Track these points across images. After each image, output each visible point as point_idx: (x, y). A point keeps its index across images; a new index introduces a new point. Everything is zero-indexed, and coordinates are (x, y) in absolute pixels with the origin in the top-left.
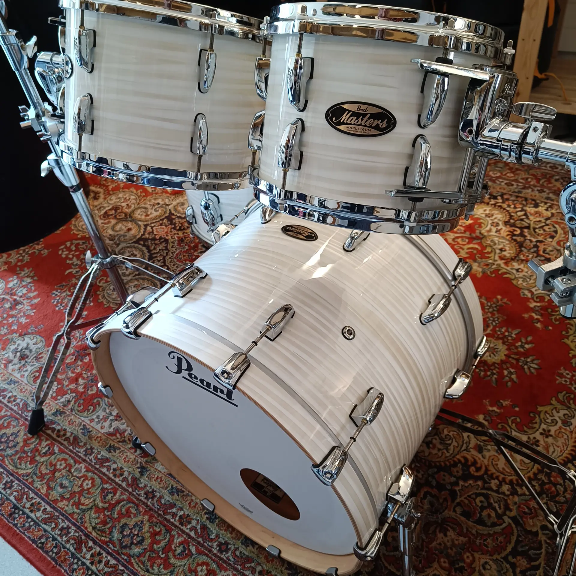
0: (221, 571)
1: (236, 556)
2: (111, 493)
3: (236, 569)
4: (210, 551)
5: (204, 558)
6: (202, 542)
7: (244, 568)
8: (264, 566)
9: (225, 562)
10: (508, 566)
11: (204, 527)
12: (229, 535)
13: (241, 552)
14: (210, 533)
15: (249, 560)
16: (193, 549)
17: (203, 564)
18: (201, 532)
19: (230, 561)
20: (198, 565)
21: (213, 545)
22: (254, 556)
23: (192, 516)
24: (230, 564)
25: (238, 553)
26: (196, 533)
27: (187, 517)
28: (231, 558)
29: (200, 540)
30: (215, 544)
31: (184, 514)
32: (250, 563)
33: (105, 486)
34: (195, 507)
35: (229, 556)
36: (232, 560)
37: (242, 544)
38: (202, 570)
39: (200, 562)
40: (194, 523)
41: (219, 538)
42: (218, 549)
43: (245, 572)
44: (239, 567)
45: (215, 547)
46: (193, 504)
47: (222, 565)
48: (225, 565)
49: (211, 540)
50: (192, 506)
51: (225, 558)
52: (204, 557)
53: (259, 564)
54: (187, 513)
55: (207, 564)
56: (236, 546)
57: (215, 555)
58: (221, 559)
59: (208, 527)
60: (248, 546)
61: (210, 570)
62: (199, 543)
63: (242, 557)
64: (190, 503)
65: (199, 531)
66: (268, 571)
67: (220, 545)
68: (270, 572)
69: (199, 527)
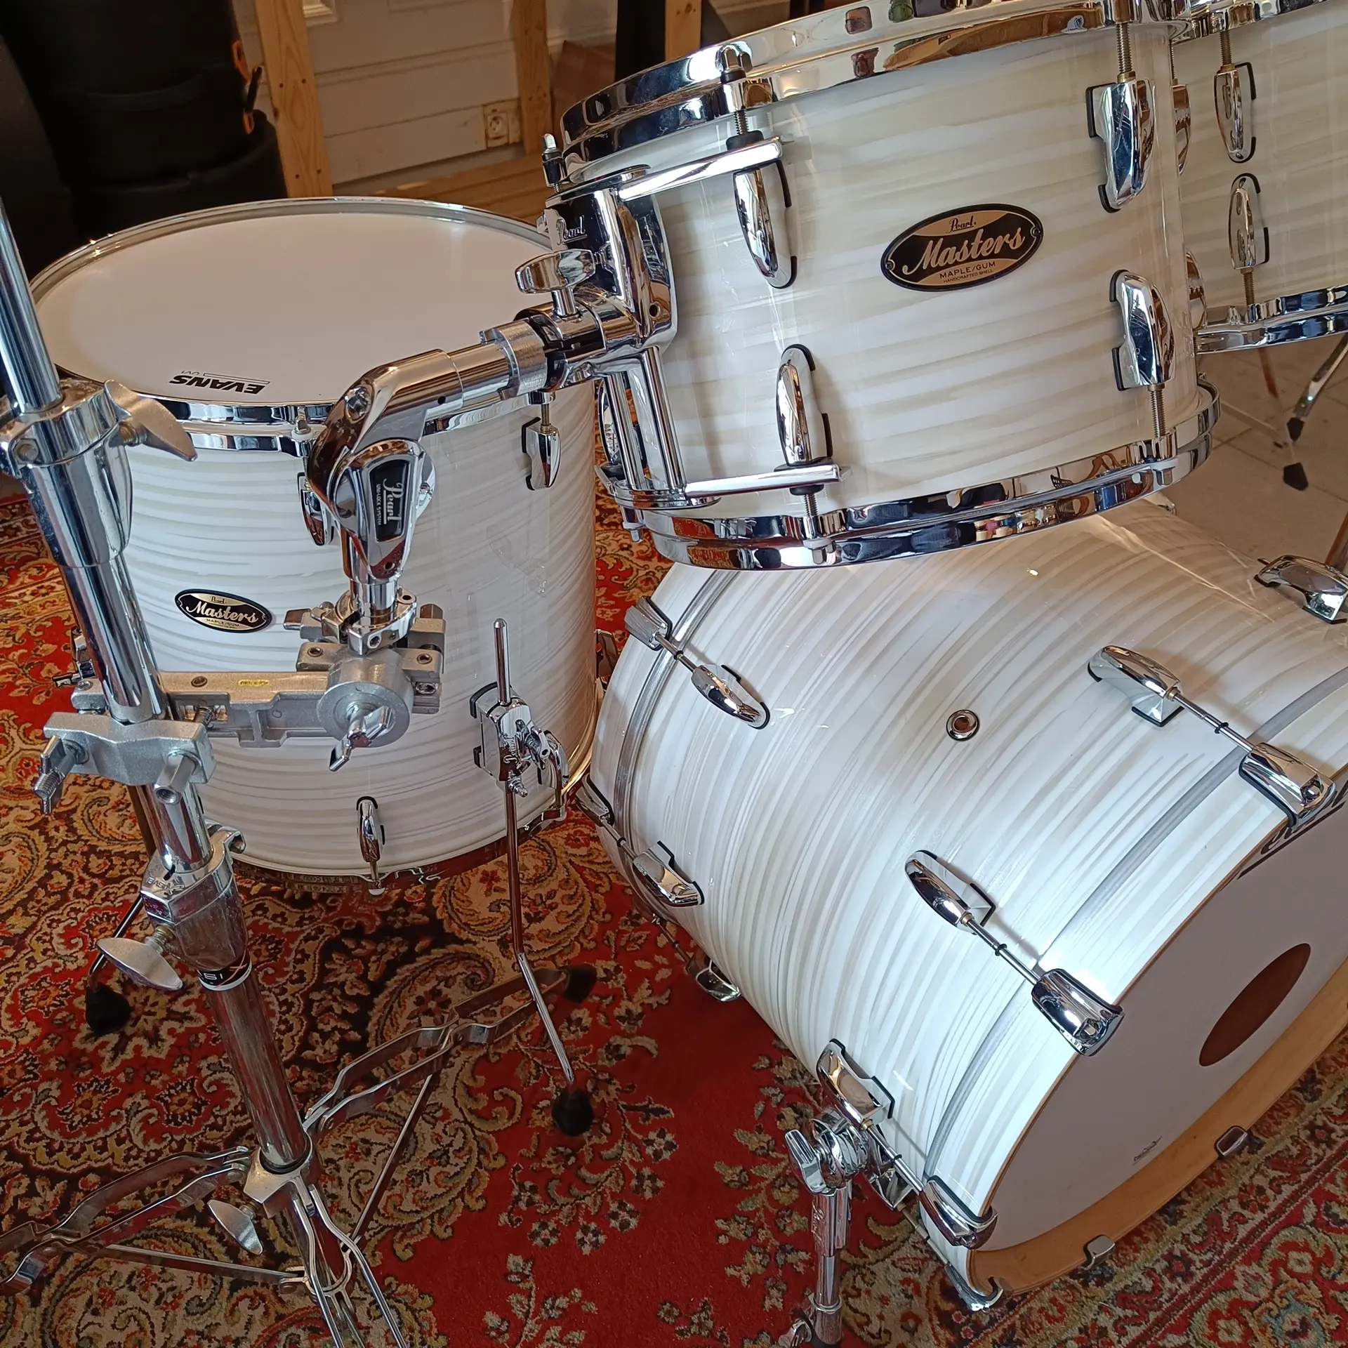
0: (1235, 1289)
1: (1201, 1245)
3: (1233, 1254)
4: (1183, 1299)
5: (1199, 1319)
6: (1159, 1313)
7: (1231, 1235)
8: (1230, 1193)
9: (1214, 1272)
11: (1123, 1298)
12: (1150, 1246)
13: (1194, 1232)
14: (1139, 1288)
15: (1213, 1220)
16: (1175, 1340)
17: (1212, 1323)
18: (1132, 1308)
19: (1212, 1260)
20: (1214, 1337)
21: (1170, 1290)
22: (1206, 1208)
23: (1087, 1321)
24: (1220, 1263)
25: (1196, 1239)
26: (1135, 1321)
27: (1087, 1334)
28: (1205, 1258)
29: (1152, 1316)
30: (1169, 1284)
31: (1078, 1340)
32: (1221, 1219)
34: (1061, 1309)
35: (1201, 1261)
36: (1210, 1255)
37: (1174, 1223)
38: (1229, 1332)
39: (1208, 1331)
40: (1104, 1320)
41: (1154, 1270)
42: (1179, 1280)
43: (1240, 1237)
44: (1228, 1246)
45: (1175, 1286)
46: (1053, 1311)
47: (1220, 1282)
48: (1221, 1276)
49: (1156, 1289)
50: (1057, 1315)
51: (1205, 1270)
52: (1197, 1317)
53: (1224, 1202)
54: (1076, 1333)
55: (1216, 1314)
56: (1179, 1239)
57: (1195, 1290)
58: (1206, 1279)
59: (1123, 1291)
60: (1182, 1212)
61: (1229, 1311)
62: (1159, 1322)
63: (1205, 1234)
64: (1048, 1318)
65: (1129, 1313)
66: (1241, 1190)
67: (1171, 1273)
68: (1244, 1185)
69: (1119, 1312)
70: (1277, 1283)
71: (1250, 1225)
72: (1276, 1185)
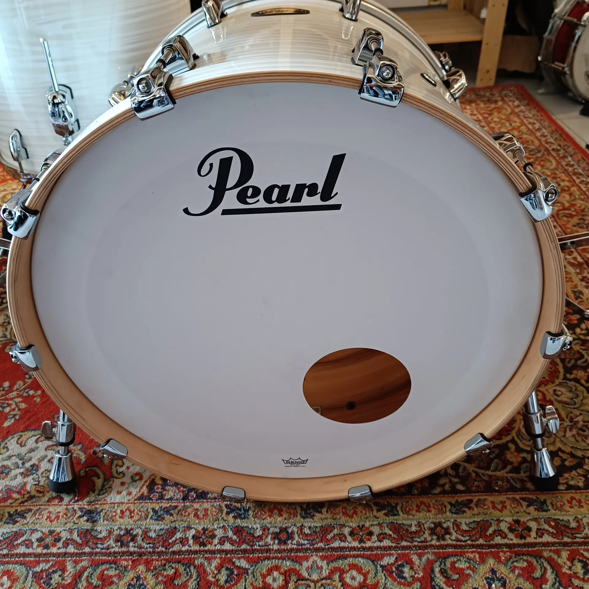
0: (301, 565)
1: (307, 535)
2: (54, 572)
3: (318, 550)
4: (268, 551)
5: (268, 564)
6: (248, 547)
7: (328, 541)
8: (351, 524)
9: (298, 550)
10: (573, 383)
11: (238, 530)
12: (279, 519)
13: (310, 528)
14: (252, 532)
15: (326, 530)
16: (243, 563)
17: (270, 571)
18: (238, 537)
19: (304, 545)
20: (264, 576)
21: (266, 543)
22: (329, 522)
23: (210, 527)
24: (307, 549)
25: (307, 531)
26: (232, 542)
27: (204, 533)
28: (302, 541)
29: (244, 546)
30: (269, 540)
31: (197, 531)
32: (331, 531)
33: (38, 569)
34: (206, 515)
35: (298, 542)
36: (306, 542)
37: (304, 518)
38: (274, 580)
39: (264, 571)
40: (219, 533)
41: (269, 529)
42: (276, 542)
43: (332, 545)
44: (321, 545)
45: (272, 542)
46: (200, 514)
47: (296, 557)
48: (301, 554)
49: (260, 538)
50: (201, 516)
51: (295, 547)
52: (266, 562)
53: (343, 526)
54: (200, 528)
55: (277, 568)
56: (298, 525)
57: (278, 551)
58: (291, 550)
59: (243, 528)
60: (314, 516)
61: (286, 571)
62: (245, 551)
63: (315, 532)
64: (196, 515)
65: (235, 537)
66: (359, 526)
67: (276, 536)
68: (363, 526)
69: (230, 534)
70: (329, 577)
71: (346, 544)
72: (382, 537)
